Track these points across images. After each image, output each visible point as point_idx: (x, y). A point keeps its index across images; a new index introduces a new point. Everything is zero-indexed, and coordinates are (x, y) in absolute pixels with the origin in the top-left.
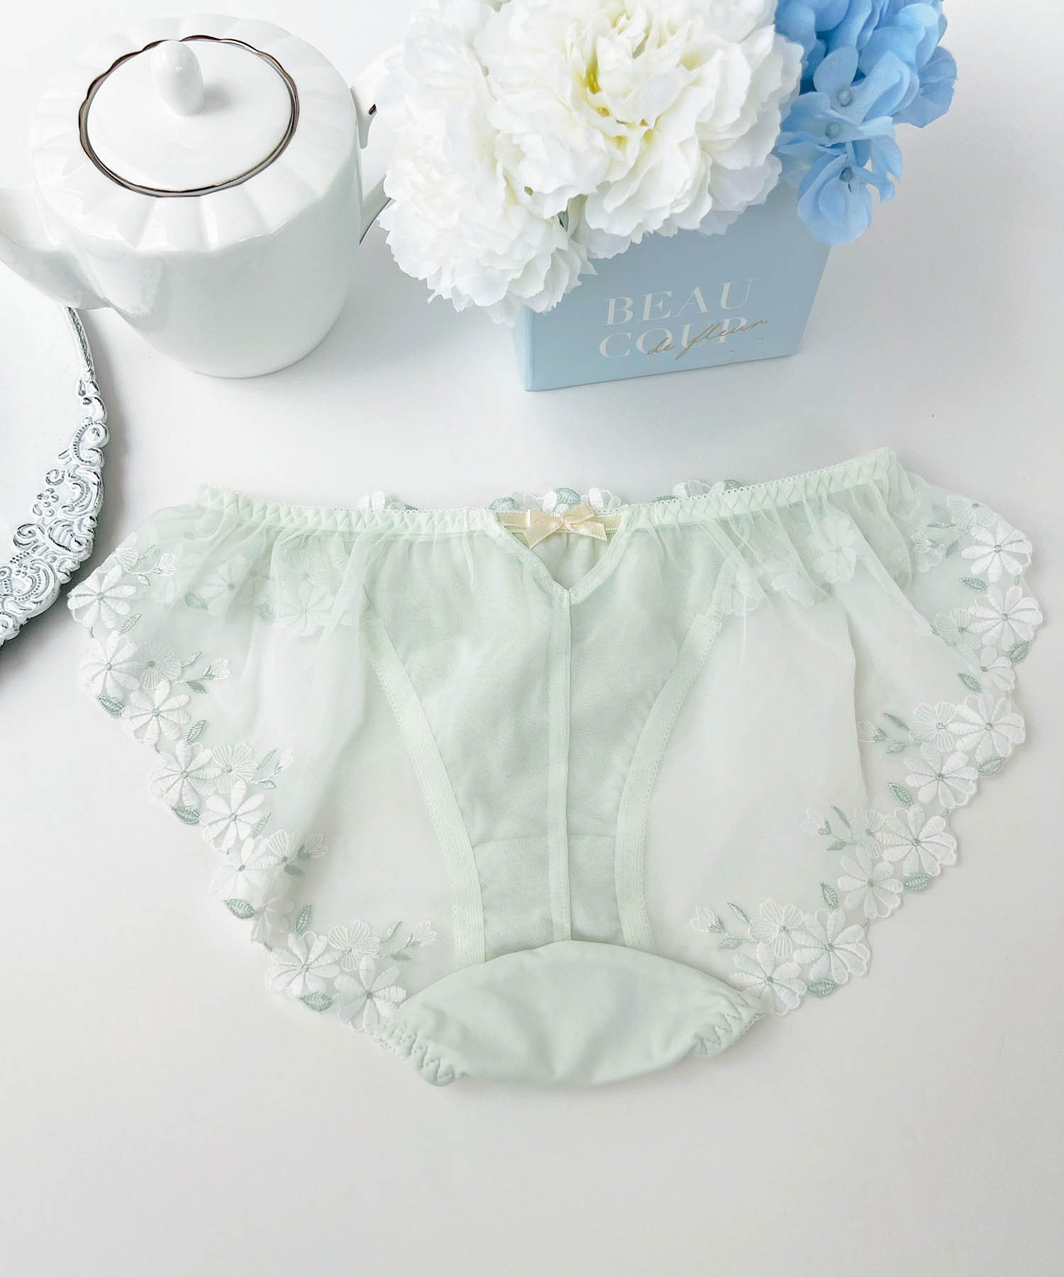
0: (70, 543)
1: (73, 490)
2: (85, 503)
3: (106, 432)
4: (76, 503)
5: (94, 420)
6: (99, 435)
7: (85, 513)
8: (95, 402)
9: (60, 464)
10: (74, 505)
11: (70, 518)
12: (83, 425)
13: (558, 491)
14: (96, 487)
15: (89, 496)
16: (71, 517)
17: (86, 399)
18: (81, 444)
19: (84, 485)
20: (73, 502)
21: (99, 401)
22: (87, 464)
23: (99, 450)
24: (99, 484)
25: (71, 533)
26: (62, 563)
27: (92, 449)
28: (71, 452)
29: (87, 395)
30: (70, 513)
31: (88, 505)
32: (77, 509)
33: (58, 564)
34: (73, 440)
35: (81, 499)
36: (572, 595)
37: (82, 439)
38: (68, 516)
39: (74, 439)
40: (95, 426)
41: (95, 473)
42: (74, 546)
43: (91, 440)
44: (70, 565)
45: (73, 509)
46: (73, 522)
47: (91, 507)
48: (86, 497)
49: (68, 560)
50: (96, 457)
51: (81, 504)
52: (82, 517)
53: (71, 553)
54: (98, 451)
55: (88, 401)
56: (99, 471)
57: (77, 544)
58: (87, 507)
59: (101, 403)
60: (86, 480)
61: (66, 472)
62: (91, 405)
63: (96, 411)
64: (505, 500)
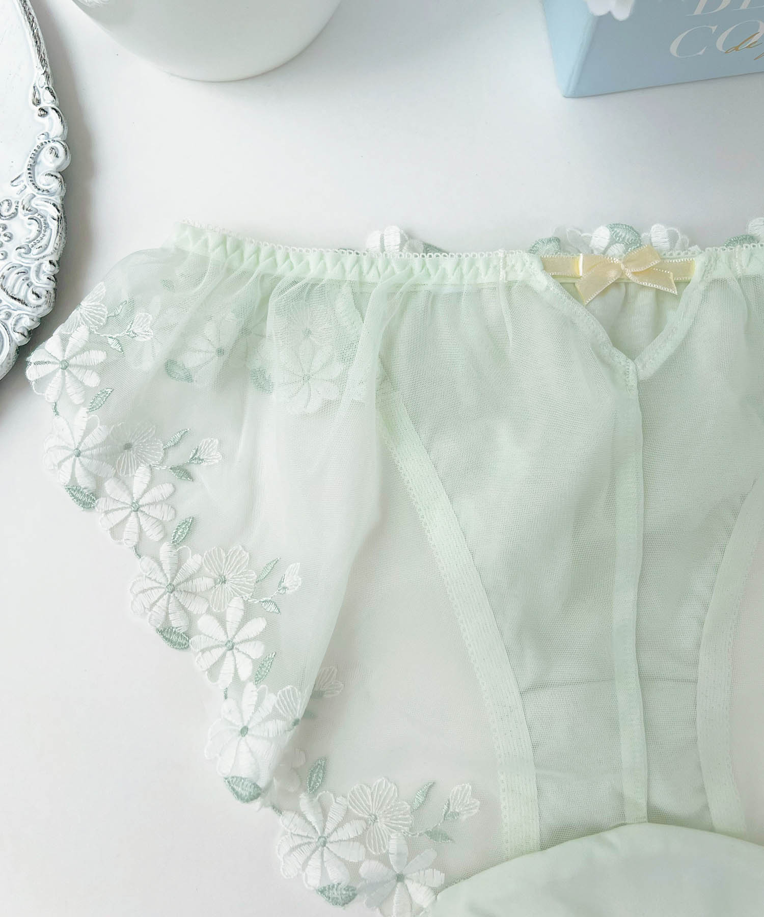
0: (26, 296)
1: (28, 227)
2: (43, 243)
3: (66, 151)
4: (32, 243)
5: (51, 136)
6: (57, 156)
7: (44, 257)
8: (53, 114)
9: (12, 193)
10: (30, 245)
11: (25, 262)
12: (38, 143)
13: (612, 227)
14: (56, 223)
15: (48, 234)
16: (27, 261)
17: (42, 109)
18: (36, 167)
19: (42, 220)
20: (30, 242)
21: (57, 112)
22: (45, 193)
23: (59, 176)
24: (59, 220)
25: (27, 282)
26: (17, 321)
27: (49, 174)
28: (25, 178)
29: (43, 105)
30: (24, 255)
31: (47, 246)
32: (35, 251)
33: (13, 323)
34: (27, 163)
35: (39, 239)
36: (639, 367)
37: (38, 160)
38: (23, 260)
39: (28, 161)
40: (52, 144)
41: (54, 205)
42: (32, 299)
43: (49, 162)
44: (27, 323)
45: (30, 251)
46: (30, 268)
47: (50, 249)
48: (44, 235)
49: (25, 316)
50: (55, 185)
51: (39, 245)
52: (41, 261)
53: (28, 308)
54: (56, 177)
55: (44, 112)
56: (58, 202)
57: (34, 296)
58: (46, 249)
59: (59, 115)
60: (42, 213)
61: (20, 204)
62: (47, 118)
63: (54, 125)
64: (550, 240)
